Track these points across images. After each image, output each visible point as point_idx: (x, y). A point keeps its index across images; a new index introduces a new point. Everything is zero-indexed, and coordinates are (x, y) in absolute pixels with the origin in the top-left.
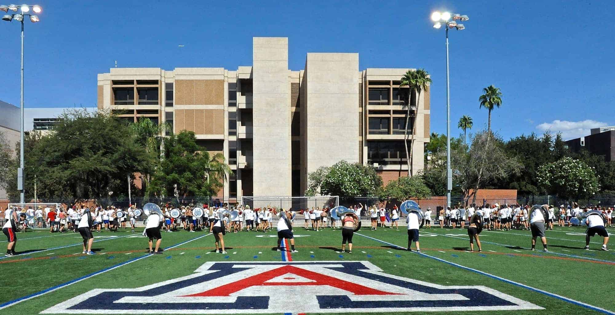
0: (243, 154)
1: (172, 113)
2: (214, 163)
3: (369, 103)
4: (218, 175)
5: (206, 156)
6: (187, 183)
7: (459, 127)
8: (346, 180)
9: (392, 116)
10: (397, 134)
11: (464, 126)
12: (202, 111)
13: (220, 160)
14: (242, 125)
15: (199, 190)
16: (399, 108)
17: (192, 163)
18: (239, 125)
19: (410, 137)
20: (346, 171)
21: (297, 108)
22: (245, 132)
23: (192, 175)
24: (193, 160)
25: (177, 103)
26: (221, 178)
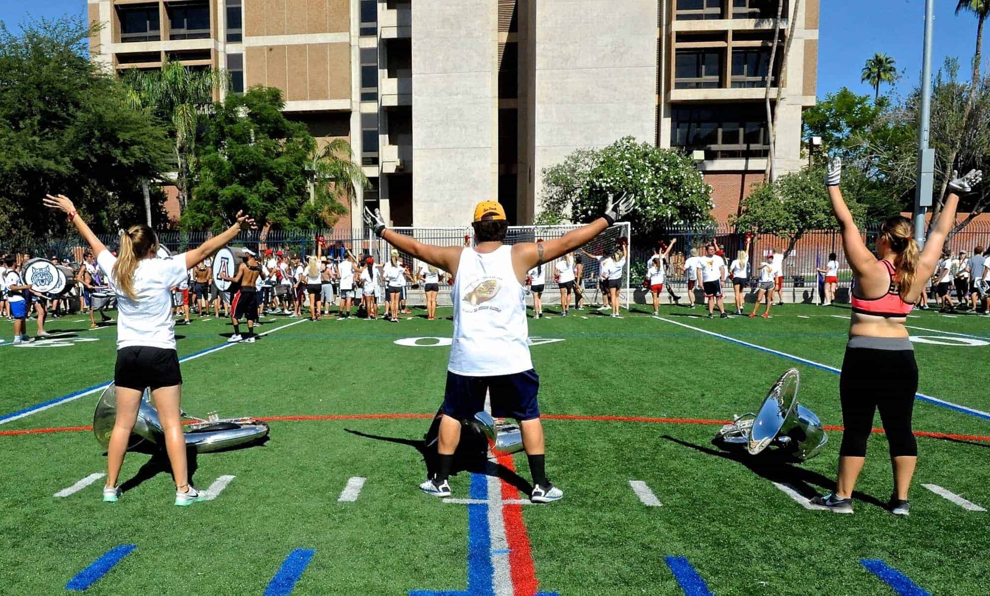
0: (392, 142)
1: (240, 56)
2: (327, 161)
3: (677, 16)
4: (335, 187)
5: (309, 147)
6: (264, 204)
7: (863, 79)
8: (646, 182)
9: (731, 44)
10: (740, 87)
11: (874, 77)
12: (300, 48)
13: (341, 155)
14: (389, 76)
15: (292, 220)
16: (749, 24)
17: (273, 159)
18: (384, 77)
19: (773, 93)
20: (644, 160)
21: (513, 34)
22: (396, 92)
23: (275, 186)
24: (279, 155)
25: (250, 34)
26: (341, 194)
